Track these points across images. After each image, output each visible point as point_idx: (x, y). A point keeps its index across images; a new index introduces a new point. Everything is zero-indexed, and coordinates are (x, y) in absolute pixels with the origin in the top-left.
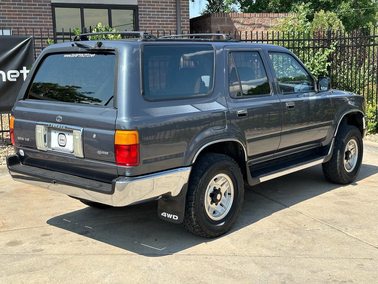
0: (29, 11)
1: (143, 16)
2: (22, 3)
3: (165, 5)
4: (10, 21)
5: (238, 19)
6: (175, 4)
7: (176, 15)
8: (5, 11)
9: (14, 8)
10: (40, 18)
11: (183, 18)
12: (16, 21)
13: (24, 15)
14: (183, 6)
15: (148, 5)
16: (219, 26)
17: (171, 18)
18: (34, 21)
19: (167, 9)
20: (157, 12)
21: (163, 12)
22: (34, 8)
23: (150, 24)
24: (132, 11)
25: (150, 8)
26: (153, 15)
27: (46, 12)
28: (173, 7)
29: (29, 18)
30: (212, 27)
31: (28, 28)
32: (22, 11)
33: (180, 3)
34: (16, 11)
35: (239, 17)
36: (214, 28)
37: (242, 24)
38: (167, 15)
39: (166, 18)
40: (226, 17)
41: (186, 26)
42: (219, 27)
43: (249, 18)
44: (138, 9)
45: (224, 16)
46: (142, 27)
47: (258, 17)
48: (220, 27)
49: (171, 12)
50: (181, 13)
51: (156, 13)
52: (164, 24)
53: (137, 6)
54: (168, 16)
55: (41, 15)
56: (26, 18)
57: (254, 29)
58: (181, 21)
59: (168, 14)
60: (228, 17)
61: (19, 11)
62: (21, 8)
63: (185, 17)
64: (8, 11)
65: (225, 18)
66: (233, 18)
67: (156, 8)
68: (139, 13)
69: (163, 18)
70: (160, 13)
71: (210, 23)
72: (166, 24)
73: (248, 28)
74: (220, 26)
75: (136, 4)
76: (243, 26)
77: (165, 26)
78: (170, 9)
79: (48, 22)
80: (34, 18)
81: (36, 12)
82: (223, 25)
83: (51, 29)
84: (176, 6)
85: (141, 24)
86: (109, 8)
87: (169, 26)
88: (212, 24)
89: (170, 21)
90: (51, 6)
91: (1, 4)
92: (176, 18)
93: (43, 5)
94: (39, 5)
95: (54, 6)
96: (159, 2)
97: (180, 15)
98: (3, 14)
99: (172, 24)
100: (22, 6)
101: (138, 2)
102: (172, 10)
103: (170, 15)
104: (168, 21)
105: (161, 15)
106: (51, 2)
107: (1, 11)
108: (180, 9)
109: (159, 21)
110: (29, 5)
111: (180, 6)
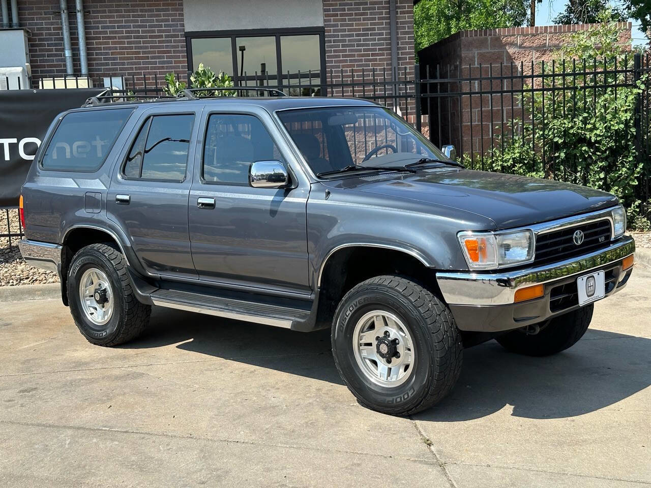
0: (152, 47)
1: (332, 44)
2: (141, 34)
3: (371, 24)
4: (123, 64)
5: (512, 37)
6: (389, 21)
7: (390, 39)
8: (116, 48)
9: (129, 43)
10: (168, 57)
11: (402, 43)
12: (132, 64)
13: (144, 53)
14: (402, 23)
15: (342, 25)
16: (476, 52)
17: (382, 44)
18: (159, 62)
19: (374, 29)
20: (358, 35)
21: (367, 35)
22: (160, 42)
23: (343, 56)
24: (317, 38)
25: (345, 30)
26: (349, 41)
27: (177, 47)
28: (384, 26)
29: (153, 58)
30: (463, 55)
31: (150, 73)
32: (141, 48)
33: (397, 18)
34: (131, 48)
35: (514, 35)
36: (466, 56)
37: (520, 47)
38: (375, 40)
39: (373, 45)
40: (490, 37)
41: (408, 56)
42: (476, 54)
43: (533, 35)
44: (324, 33)
45: (485, 34)
46: (331, 62)
47: (551, 33)
48: (478, 53)
49: (382, 34)
50: (399, 36)
51: (355, 38)
52: (368, 55)
53: (323, 28)
54: (377, 42)
55: (169, 52)
56: (148, 58)
57: (543, 54)
58: (398, 49)
59: (377, 37)
60: (494, 35)
61: (136, 48)
62: (140, 42)
63: (407, 40)
64: (121, 48)
65: (487, 39)
66: (502, 37)
67: (355, 30)
68: (326, 39)
69: (368, 45)
70: (362, 38)
71: (461, 49)
72: (373, 55)
73: (531, 53)
74: (479, 51)
75: (320, 24)
76: (521, 49)
77: (371, 58)
78: (379, 29)
79: (180, 62)
80: (159, 57)
81: (162, 47)
82: (483, 51)
83: (184, 72)
84: (389, 24)
85: (329, 57)
86: (276, 34)
87: (378, 57)
88: (462, 49)
89: (380, 49)
90: (186, 37)
91: (109, 38)
92: (390, 44)
93: (172, 36)
94: (167, 36)
95: (190, 36)
96: (359, 20)
97: (398, 38)
98: (112, 54)
99: (383, 55)
100: (141, 40)
101: (325, 21)
102: (383, 30)
103: (379, 40)
104: (375, 50)
105: (364, 40)
106: (185, 31)
107: (110, 48)
108: (397, 28)
109: (360, 50)
110: (151, 37)
111: (397, 23)
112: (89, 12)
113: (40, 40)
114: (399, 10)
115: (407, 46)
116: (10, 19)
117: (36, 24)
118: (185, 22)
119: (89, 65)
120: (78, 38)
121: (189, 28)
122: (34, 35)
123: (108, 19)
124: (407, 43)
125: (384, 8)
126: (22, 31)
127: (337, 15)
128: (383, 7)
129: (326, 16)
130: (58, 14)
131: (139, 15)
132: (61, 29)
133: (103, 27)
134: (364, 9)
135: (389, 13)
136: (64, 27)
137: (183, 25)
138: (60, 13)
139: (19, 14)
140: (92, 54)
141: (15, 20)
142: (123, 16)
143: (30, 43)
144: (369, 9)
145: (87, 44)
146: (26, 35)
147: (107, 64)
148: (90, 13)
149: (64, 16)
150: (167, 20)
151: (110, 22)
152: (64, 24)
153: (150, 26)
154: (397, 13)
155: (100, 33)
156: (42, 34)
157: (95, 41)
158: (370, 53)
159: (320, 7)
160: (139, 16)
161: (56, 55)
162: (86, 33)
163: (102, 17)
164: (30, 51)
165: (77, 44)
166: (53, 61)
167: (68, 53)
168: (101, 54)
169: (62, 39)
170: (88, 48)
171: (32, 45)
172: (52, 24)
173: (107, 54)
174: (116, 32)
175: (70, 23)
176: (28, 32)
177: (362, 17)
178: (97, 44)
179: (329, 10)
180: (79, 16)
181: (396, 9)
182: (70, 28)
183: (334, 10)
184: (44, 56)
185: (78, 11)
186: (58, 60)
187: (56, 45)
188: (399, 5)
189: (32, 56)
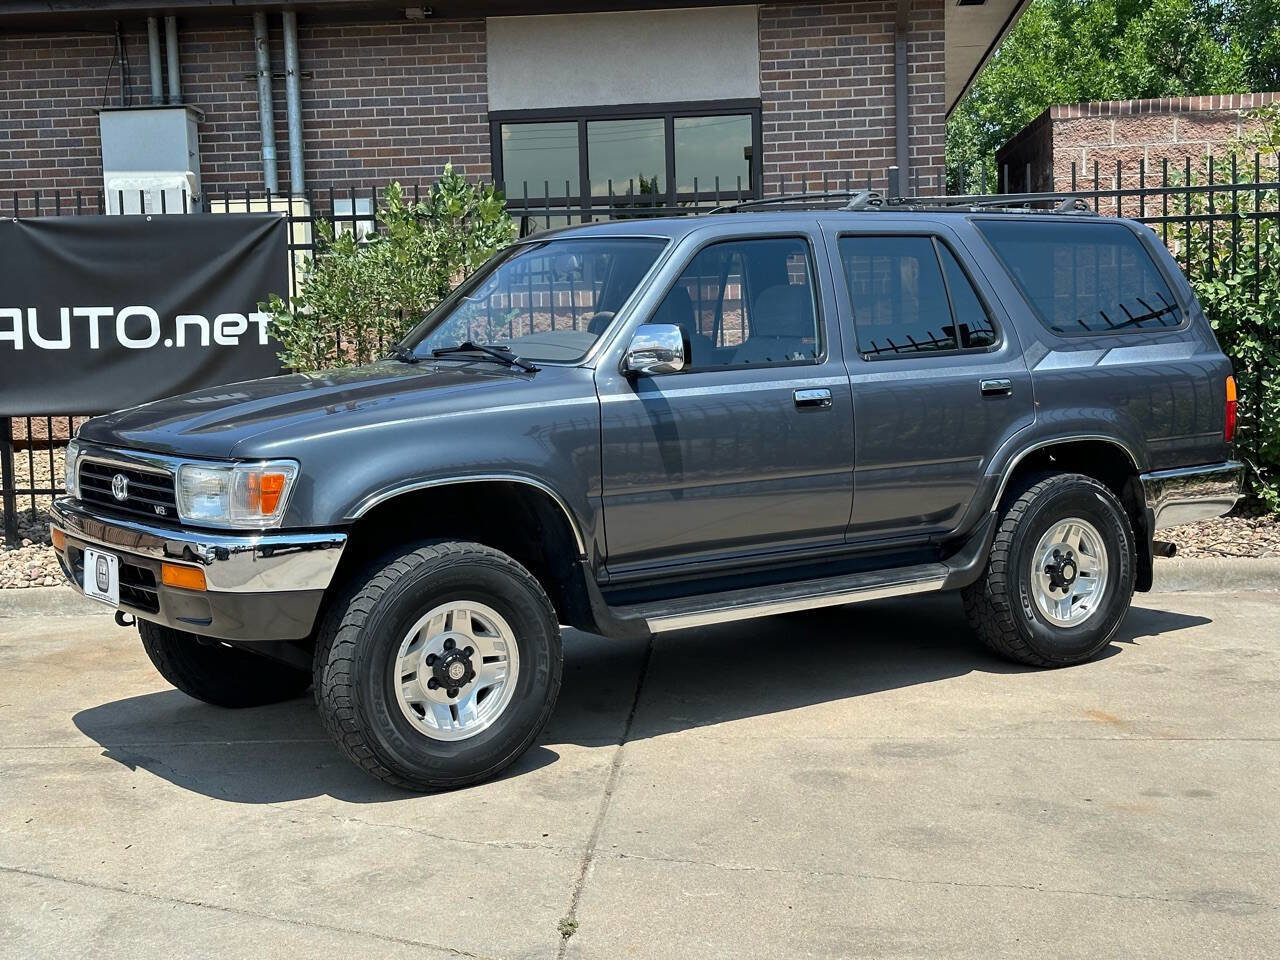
0: (425, 141)
1: (776, 132)
2: (405, 117)
3: (857, 93)
5: (1163, 118)
6: (892, 86)
7: (894, 121)
8: (358, 144)
9: (383, 133)
10: (454, 160)
11: (920, 131)
12: (388, 173)
13: (410, 152)
14: (921, 89)
15: (796, 95)
16: (1085, 148)
17: (878, 133)
18: (439, 169)
19: (862, 103)
20: (828, 115)
21: (847, 114)
22: (440, 131)
23: (798, 157)
24: (746, 121)
25: (802, 106)
26: (811, 126)
27: (473, 139)
28: (883, 96)
29: (427, 161)
30: (1056, 155)
32: (405, 142)
33: (909, 80)
34: (387, 143)
35: (1166, 114)
36: (1063, 156)
37: (1182, 136)
38: (863, 123)
39: (859, 134)
40: (1115, 117)
41: (931, 157)
42: (1084, 152)
44: (761, 111)
45: (1105, 111)
46: (774, 168)
47: (1247, 108)
48: (1089, 151)
49: (878, 112)
50: (914, 115)
51: (823, 120)
52: (849, 155)
53: (759, 100)
54: (867, 128)
55: (457, 150)
56: (417, 161)
58: (911, 141)
59: (868, 119)
60: (1123, 114)
61: (396, 142)
62: (403, 132)
63: (930, 125)
64: (367, 143)
67: (824, 105)
68: (764, 123)
69: (849, 134)
70: (837, 120)
71: (1052, 142)
72: (858, 154)
73: (1204, 151)
74: (1092, 147)
75: (755, 93)
76: (1182, 143)
77: (854, 159)
78: (873, 102)
79: (478, 169)
80: (437, 161)
81: (445, 140)
82: (1102, 146)
84: (894, 91)
85: (770, 158)
86: (666, 115)
87: (869, 159)
88: (1056, 143)
89: (873, 143)
90: (490, 122)
91: (347, 124)
92: (894, 133)
93: (465, 120)
94: (454, 120)
95: (499, 119)
96: (833, 84)
97: (910, 121)
98: (352, 154)
99: (879, 153)
100: (407, 127)
101: (763, 87)
102: (881, 104)
103: (872, 123)
104: (864, 145)
105: (842, 125)
106: (490, 110)
107: (347, 144)
108: (909, 100)
109: (833, 145)
110: (424, 122)
111: (910, 90)
112: (311, 75)
113: (220, 128)
114: (915, 64)
115: (930, 136)
116: (166, 89)
117: (214, 98)
118: (490, 93)
119: (306, 176)
120: (287, 124)
121: (497, 104)
122: (210, 118)
123: (345, 89)
124: (929, 130)
125: (882, 60)
126: (184, 111)
127: (787, 75)
128: (882, 58)
129: (765, 77)
130: (253, 79)
131: (403, 79)
132: (257, 107)
133: (336, 104)
134: (842, 63)
135: (893, 70)
136: (263, 103)
137: (485, 99)
138: (256, 76)
139: (182, 80)
140: (314, 155)
141: (174, 90)
142: (374, 83)
143: (201, 134)
144: (854, 62)
145: (304, 136)
146: (194, 118)
147: (341, 174)
148: (312, 77)
149: (264, 81)
150: (457, 90)
151: (350, 94)
152: (262, 98)
153: (424, 101)
154: (910, 69)
155: (330, 114)
156: (224, 118)
157: (319, 130)
158: (854, 150)
159: (753, 58)
160: (403, 82)
161: (247, 157)
162: (303, 115)
163: (334, 84)
164: (201, 149)
165: (287, 136)
166: (242, 167)
167: (268, 153)
168: (331, 155)
169: (258, 127)
170: (307, 143)
171: (205, 139)
172: (242, 97)
173: (341, 154)
174: (360, 113)
175: (274, 96)
176: (198, 113)
177: (838, 79)
178: (324, 135)
179: (771, 66)
180: (292, 83)
181: (908, 62)
182: (275, 106)
183: (781, 66)
184: (226, 158)
185: (289, 73)
186: (250, 167)
187: (248, 137)
188: (914, 53)
189: (205, 159)
